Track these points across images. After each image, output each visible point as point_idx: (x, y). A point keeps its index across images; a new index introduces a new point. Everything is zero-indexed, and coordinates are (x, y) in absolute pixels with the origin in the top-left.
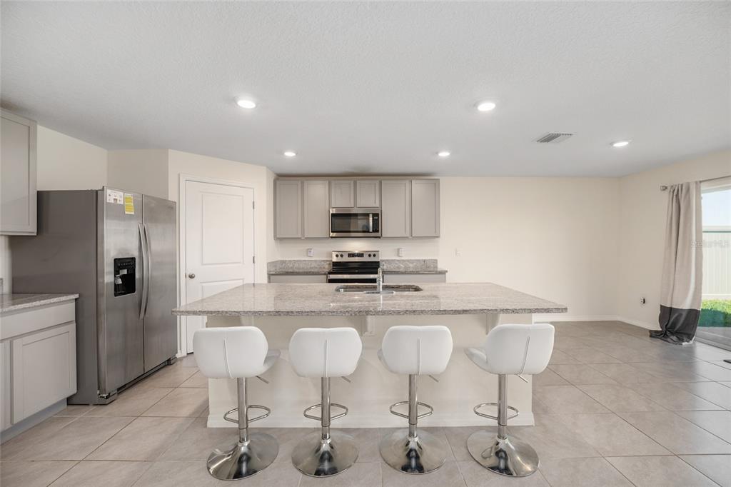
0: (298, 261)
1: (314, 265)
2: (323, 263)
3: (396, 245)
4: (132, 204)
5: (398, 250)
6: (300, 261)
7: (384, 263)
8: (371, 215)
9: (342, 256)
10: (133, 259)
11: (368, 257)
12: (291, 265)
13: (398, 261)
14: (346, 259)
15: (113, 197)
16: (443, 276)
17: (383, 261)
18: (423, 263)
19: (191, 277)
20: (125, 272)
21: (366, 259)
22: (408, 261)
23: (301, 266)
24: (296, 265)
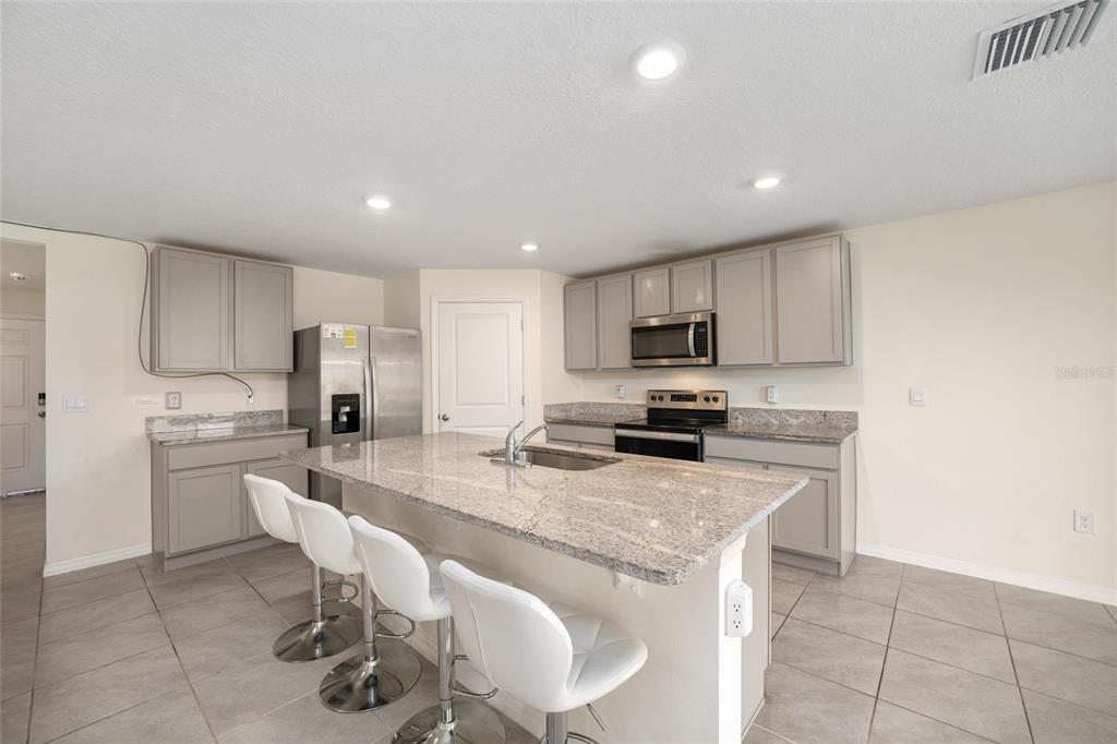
0: (604, 404)
1: (624, 411)
2: (637, 409)
3: (763, 380)
4: (355, 337)
5: (767, 388)
6: (607, 404)
7: (737, 414)
8: (692, 327)
9: (661, 398)
10: (358, 395)
11: (705, 403)
12: (595, 411)
13: (766, 411)
14: (668, 404)
15: (330, 332)
16: (835, 449)
17: (736, 410)
18: (820, 418)
19: (445, 419)
20: (347, 409)
21: (699, 405)
22: (787, 412)
23: (608, 412)
24: (602, 411)
